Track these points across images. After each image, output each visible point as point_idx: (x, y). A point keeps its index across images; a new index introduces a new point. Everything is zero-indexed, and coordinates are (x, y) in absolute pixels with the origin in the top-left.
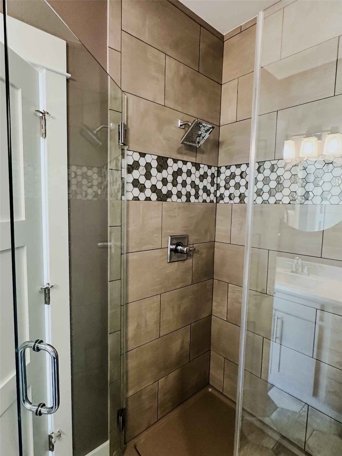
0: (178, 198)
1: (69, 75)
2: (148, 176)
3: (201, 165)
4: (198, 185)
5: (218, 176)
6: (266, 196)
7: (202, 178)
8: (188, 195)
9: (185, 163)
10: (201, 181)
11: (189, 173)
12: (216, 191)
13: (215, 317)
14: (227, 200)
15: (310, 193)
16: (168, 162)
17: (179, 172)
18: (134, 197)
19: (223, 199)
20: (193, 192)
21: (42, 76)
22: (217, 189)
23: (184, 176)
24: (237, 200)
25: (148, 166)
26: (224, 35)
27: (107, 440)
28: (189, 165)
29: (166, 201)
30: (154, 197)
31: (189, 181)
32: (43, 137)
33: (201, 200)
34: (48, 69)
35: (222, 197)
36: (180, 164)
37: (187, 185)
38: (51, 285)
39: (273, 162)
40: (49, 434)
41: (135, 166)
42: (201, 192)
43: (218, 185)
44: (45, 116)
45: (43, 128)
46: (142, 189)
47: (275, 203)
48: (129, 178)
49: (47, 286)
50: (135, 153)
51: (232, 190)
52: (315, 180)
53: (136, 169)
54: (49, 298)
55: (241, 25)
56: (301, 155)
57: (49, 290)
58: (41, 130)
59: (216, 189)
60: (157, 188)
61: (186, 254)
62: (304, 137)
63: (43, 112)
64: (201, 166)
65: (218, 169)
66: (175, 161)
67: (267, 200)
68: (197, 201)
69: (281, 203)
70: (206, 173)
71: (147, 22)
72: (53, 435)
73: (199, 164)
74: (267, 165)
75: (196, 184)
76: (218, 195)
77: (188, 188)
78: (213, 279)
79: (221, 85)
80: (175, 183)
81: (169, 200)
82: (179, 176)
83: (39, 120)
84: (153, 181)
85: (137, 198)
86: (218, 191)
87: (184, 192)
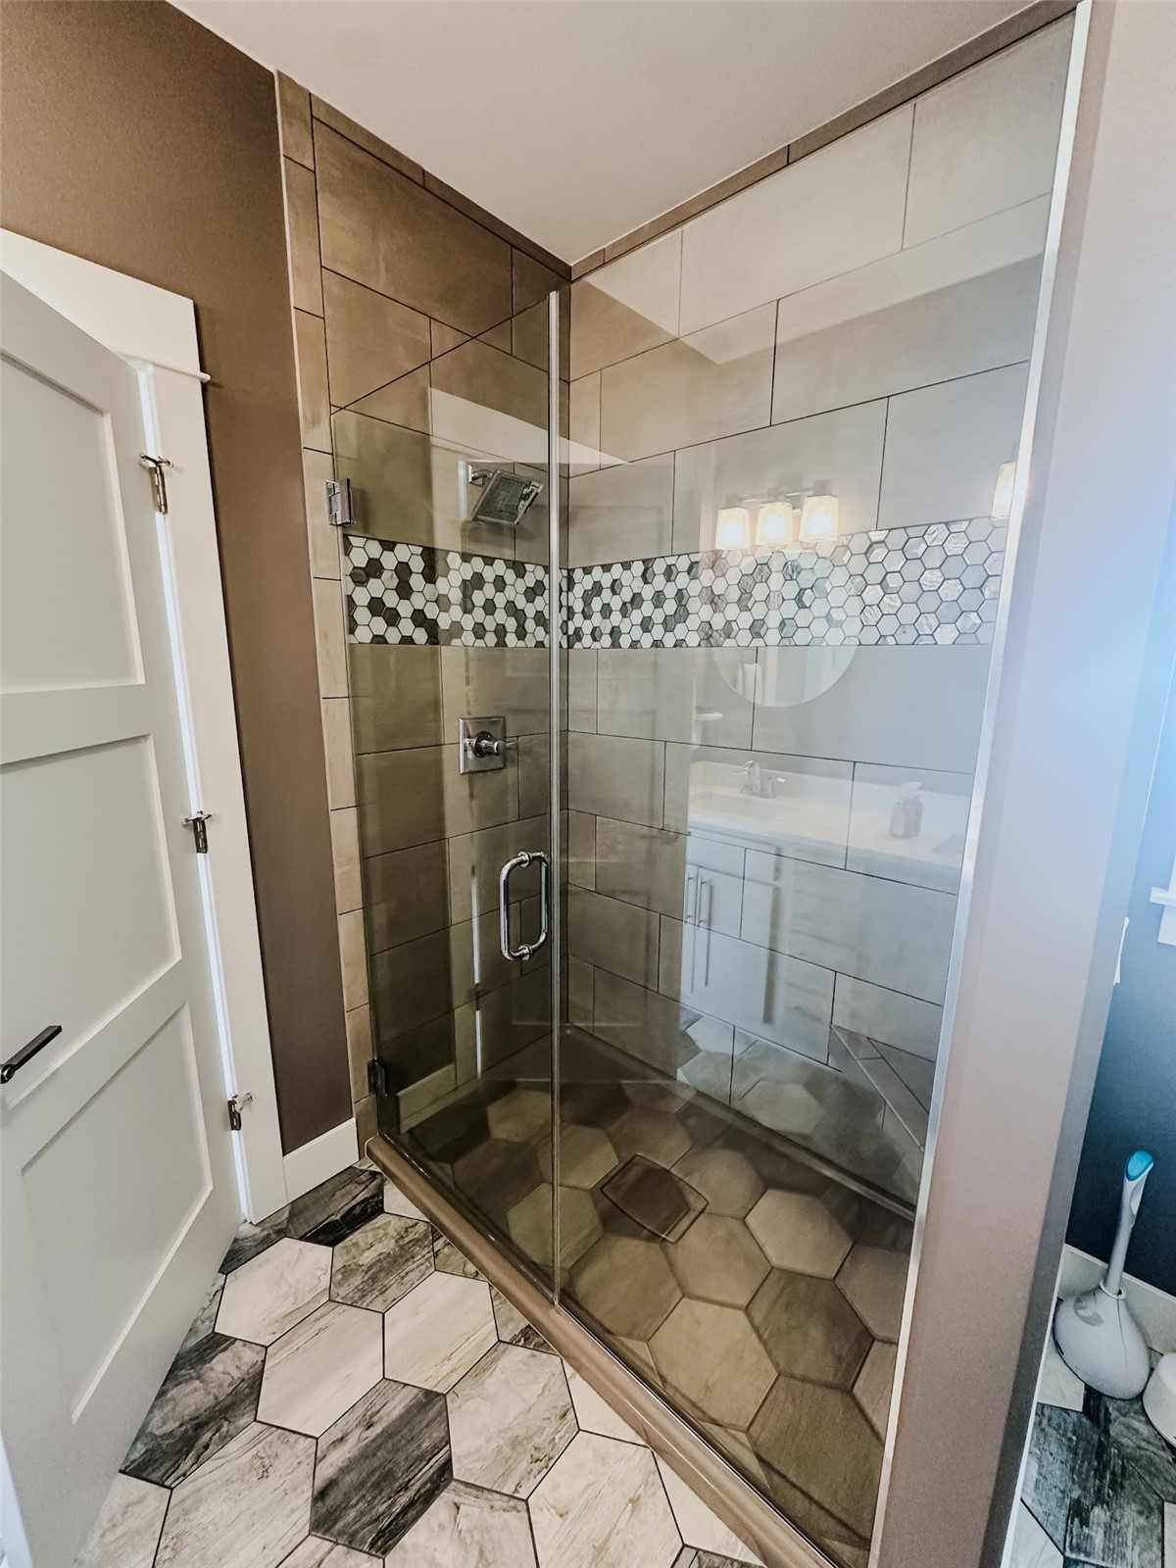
0: (477, 638)
1: (207, 377)
2: (404, 591)
3: (526, 566)
4: (523, 610)
5: (570, 588)
6: (658, 632)
7: (532, 593)
8: (501, 631)
9: (489, 561)
10: (530, 600)
11: (500, 584)
12: (566, 622)
13: (574, 888)
14: (587, 640)
15: (733, 623)
16: (449, 559)
17: (477, 582)
18: (375, 636)
19: (580, 639)
20: (511, 624)
21: (144, 377)
22: (569, 619)
23: (489, 590)
24: (606, 641)
25: (403, 570)
26: (571, 265)
27: (352, 1117)
28: (500, 567)
29: (449, 644)
30: (421, 636)
31: (500, 600)
32: (161, 511)
33: (530, 642)
34: (156, 365)
35: (578, 635)
36: (477, 564)
37: (497, 610)
38: (206, 814)
39: (670, 561)
40: (230, 1099)
41: (374, 569)
42: (530, 625)
43: (570, 609)
44: (160, 467)
45: (158, 493)
46: (392, 618)
47: (675, 646)
48: (362, 596)
49: (199, 816)
50: (370, 542)
51: (597, 619)
52: (740, 597)
53: (375, 577)
54: (205, 840)
55: (605, 247)
56: (717, 547)
57: (203, 823)
58: (154, 498)
59: (565, 619)
60: (426, 617)
61: (497, 754)
62: (763, 503)
63: (158, 460)
64: (529, 567)
65: (568, 573)
66: (466, 557)
67: (661, 641)
68: (521, 644)
69: (684, 645)
70: (539, 583)
71: (383, 246)
72: (236, 1100)
73: (523, 564)
74: (659, 567)
75: (518, 608)
76: (571, 632)
77: (501, 616)
78: (568, 809)
79: (569, 383)
80: (469, 606)
81: (455, 642)
82: (476, 591)
83: (147, 476)
84: (417, 601)
85: (380, 639)
86: (570, 623)
87: (490, 624)
